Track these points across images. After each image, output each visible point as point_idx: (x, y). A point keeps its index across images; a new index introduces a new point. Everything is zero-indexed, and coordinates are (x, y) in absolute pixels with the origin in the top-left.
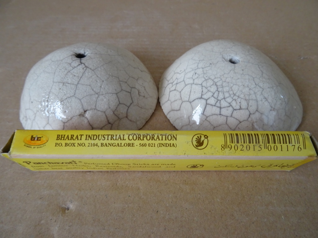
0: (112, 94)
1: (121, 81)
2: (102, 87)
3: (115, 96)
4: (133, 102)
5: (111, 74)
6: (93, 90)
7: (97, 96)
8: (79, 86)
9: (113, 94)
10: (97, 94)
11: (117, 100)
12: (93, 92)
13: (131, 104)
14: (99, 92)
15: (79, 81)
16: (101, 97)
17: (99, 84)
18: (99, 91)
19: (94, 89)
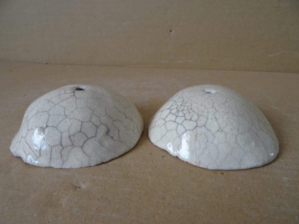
0: (77, 121)
1: (94, 114)
2: (74, 112)
3: (80, 123)
4: (96, 136)
5: (89, 105)
6: (64, 112)
7: (64, 117)
8: (57, 106)
9: (79, 120)
10: (66, 116)
11: (79, 127)
12: (63, 114)
13: (93, 137)
14: (68, 116)
15: (59, 102)
16: (67, 120)
17: (72, 109)
18: (68, 114)
19: (66, 112)
